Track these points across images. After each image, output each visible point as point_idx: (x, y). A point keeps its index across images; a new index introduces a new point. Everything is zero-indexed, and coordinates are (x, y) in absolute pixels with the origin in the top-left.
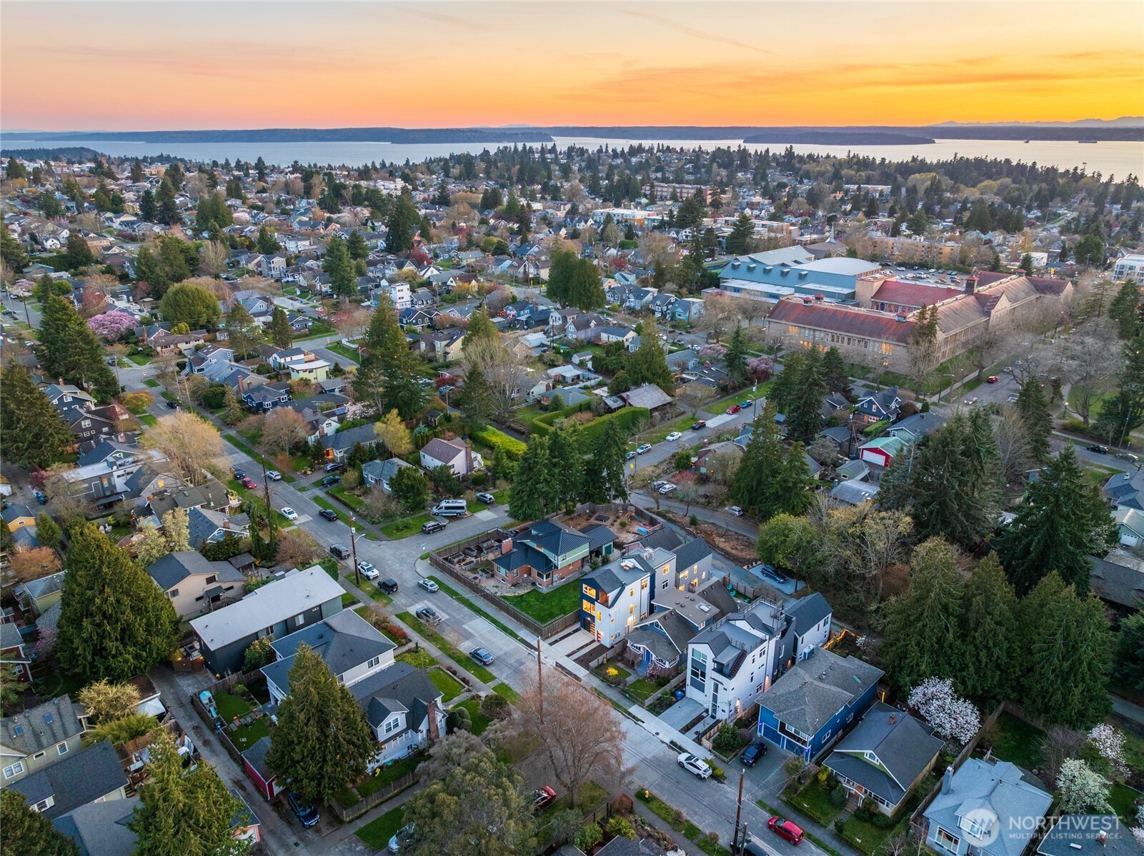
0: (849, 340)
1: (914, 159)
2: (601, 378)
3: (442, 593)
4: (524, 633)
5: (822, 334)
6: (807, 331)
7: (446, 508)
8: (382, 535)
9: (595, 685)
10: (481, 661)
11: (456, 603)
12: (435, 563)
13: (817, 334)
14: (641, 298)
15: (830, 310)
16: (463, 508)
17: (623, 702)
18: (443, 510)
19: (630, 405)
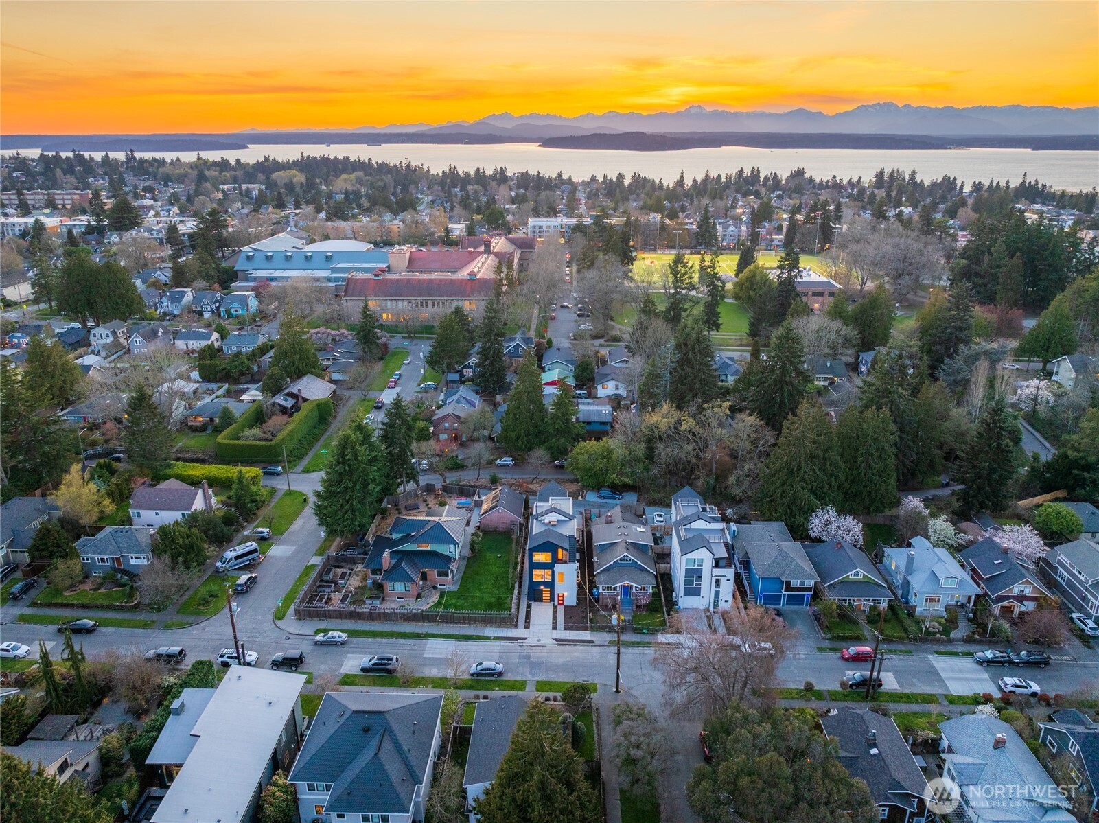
0: (433, 303)
1: (267, 159)
2: (226, 386)
3: (354, 639)
4: (490, 632)
5: (406, 303)
6: (389, 303)
7: (237, 558)
8: (192, 619)
9: (610, 639)
10: (492, 675)
11: (384, 641)
12: (302, 615)
13: (400, 303)
14: (180, 300)
15: (402, 280)
16: (255, 551)
17: (648, 638)
18: (233, 562)
19: (305, 400)
